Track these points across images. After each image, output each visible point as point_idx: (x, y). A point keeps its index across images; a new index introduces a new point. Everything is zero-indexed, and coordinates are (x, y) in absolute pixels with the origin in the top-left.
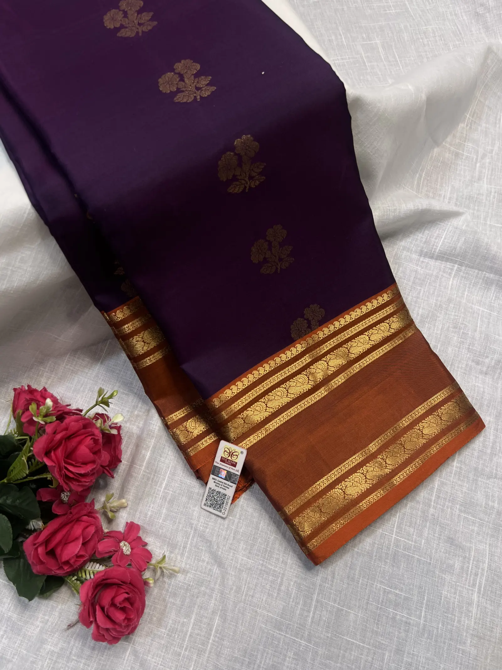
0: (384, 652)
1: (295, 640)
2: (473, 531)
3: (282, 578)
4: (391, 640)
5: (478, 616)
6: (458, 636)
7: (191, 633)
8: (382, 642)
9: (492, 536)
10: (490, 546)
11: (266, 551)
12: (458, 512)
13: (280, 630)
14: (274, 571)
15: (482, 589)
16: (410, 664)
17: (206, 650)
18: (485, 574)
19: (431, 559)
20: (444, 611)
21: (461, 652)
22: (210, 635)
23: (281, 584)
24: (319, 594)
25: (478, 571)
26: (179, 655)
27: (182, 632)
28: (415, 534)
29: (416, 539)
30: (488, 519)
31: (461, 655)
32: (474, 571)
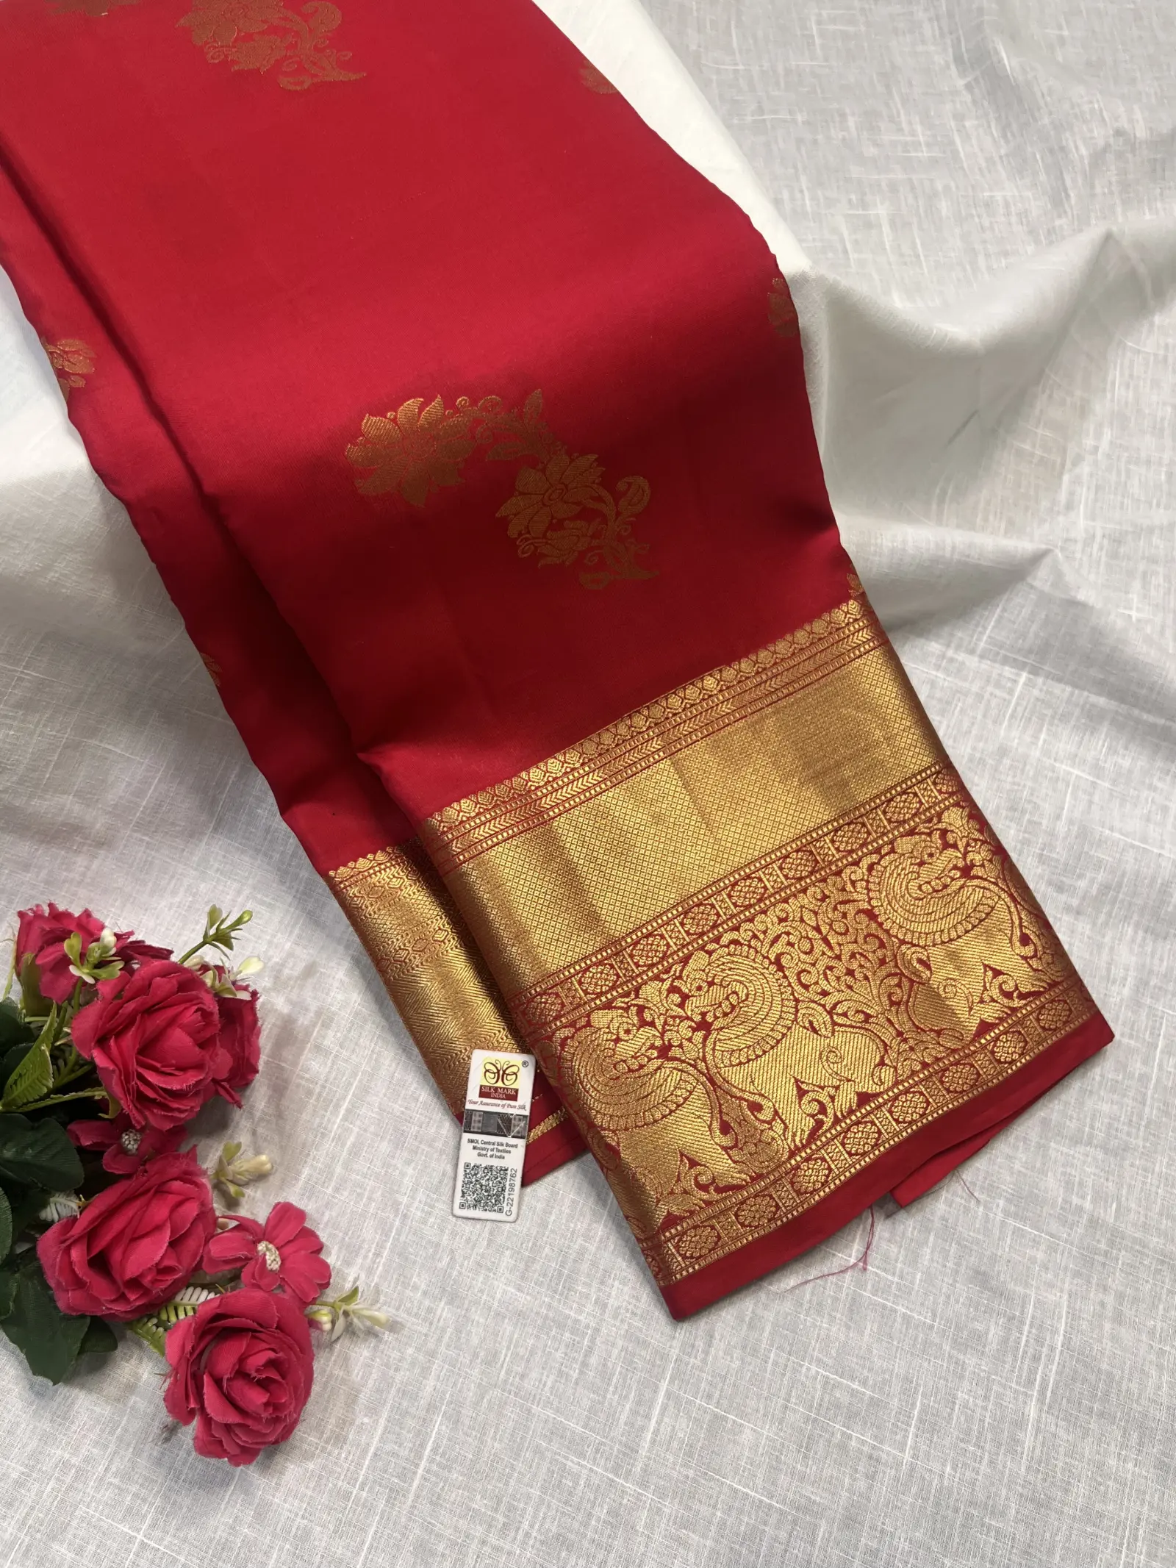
0: (818, 1521)
1: (613, 1481)
2: (1033, 1260)
3: (593, 1340)
4: (834, 1494)
5: (1038, 1451)
6: (989, 1497)
7: (377, 1449)
8: (813, 1498)
9: (1077, 1274)
10: (1070, 1296)
11: (560, 1274)
12: (1000, 1216)
13: (582, 1455)
14: (577, 1321)
15: (1049, 1394)
16: (875, 1553)
17: (408, 1491)
18: (1057, 1358)
19: (934, 1315)
20: (958, 1438)
21: (993, 1534)
22: (421, 1458)
23: (590, 1351)
24: (672, 1381)
25: (1040, 1352)
26: (347, 1496)
27: (358, 1445)
28: (901, 1259)
29: (902, 1271)
30: (1069, 1235)
31: (993, 1541)
32: (1031, 1351)
